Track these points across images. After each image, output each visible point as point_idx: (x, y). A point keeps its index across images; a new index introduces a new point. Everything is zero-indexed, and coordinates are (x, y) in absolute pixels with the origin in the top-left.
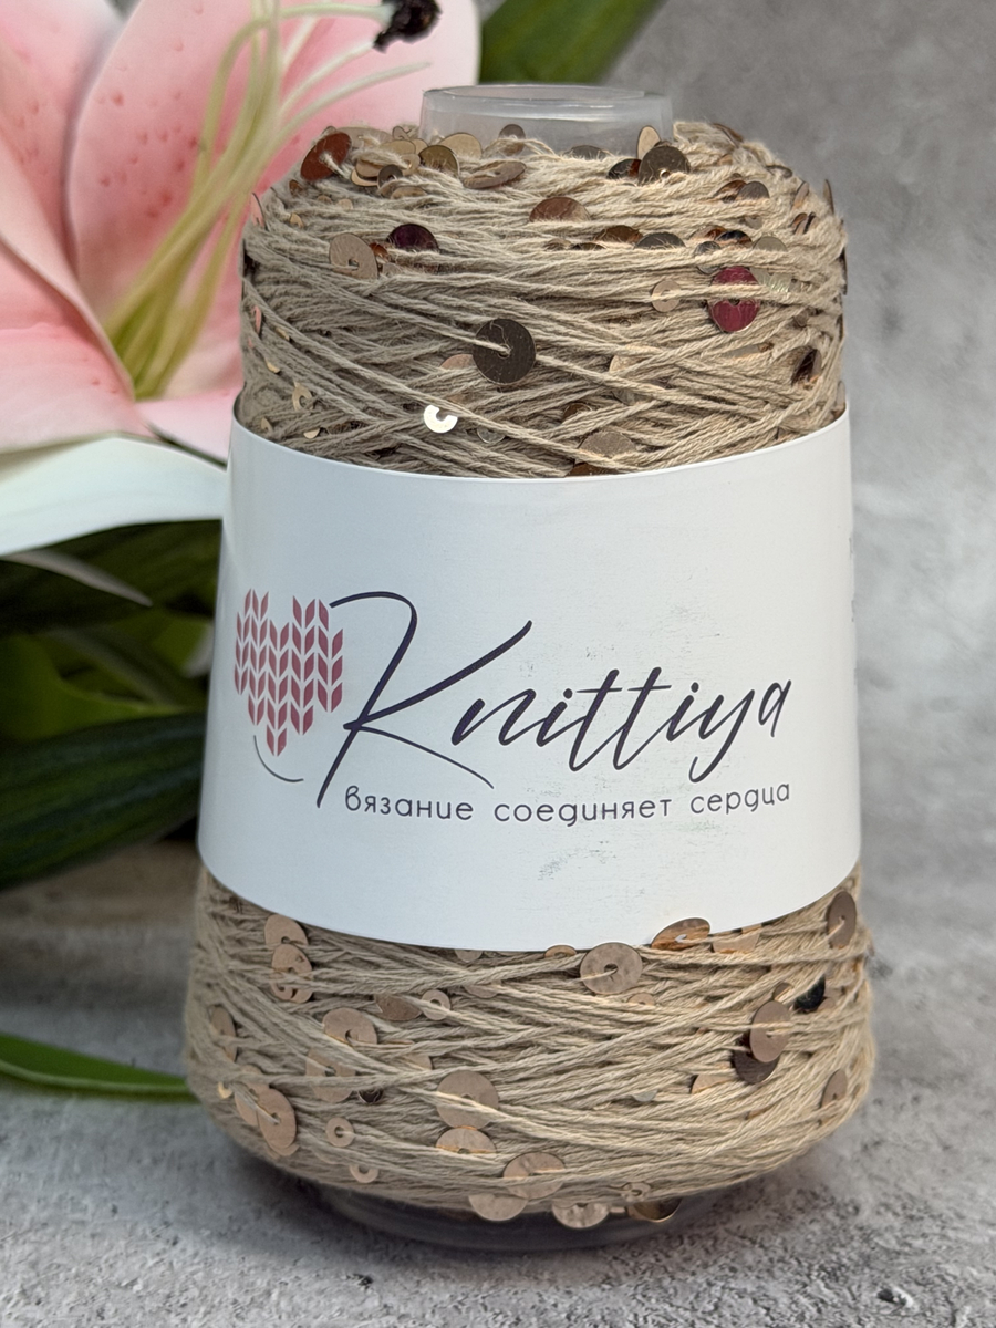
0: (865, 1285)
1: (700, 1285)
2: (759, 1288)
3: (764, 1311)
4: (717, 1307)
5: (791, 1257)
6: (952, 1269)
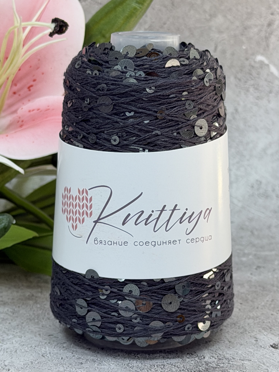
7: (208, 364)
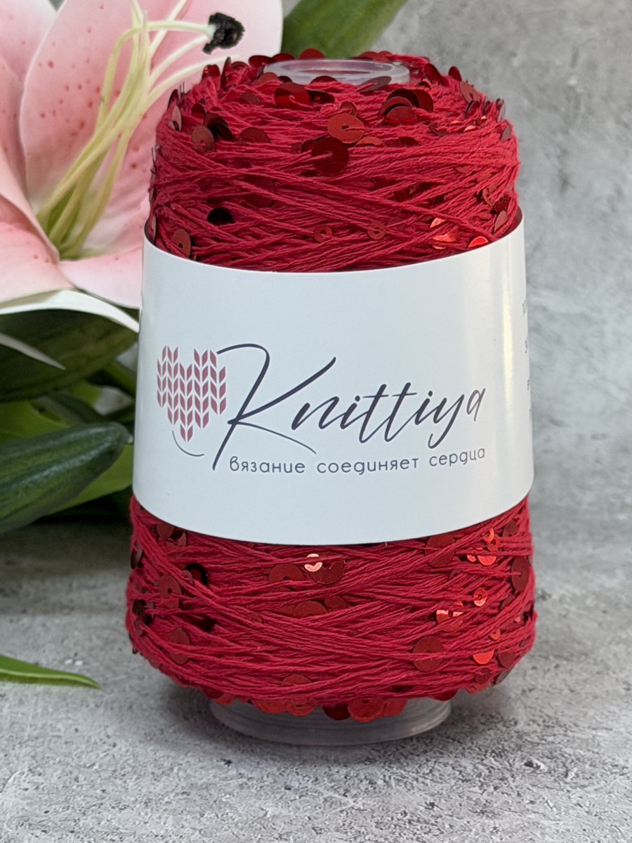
0: (517, 760)
1: (422, 761)
2: (456, 761)
3: (458, 773)
4: (431, 771)
5: (476, 746)
6: (569, 751)
7: (522, 735)
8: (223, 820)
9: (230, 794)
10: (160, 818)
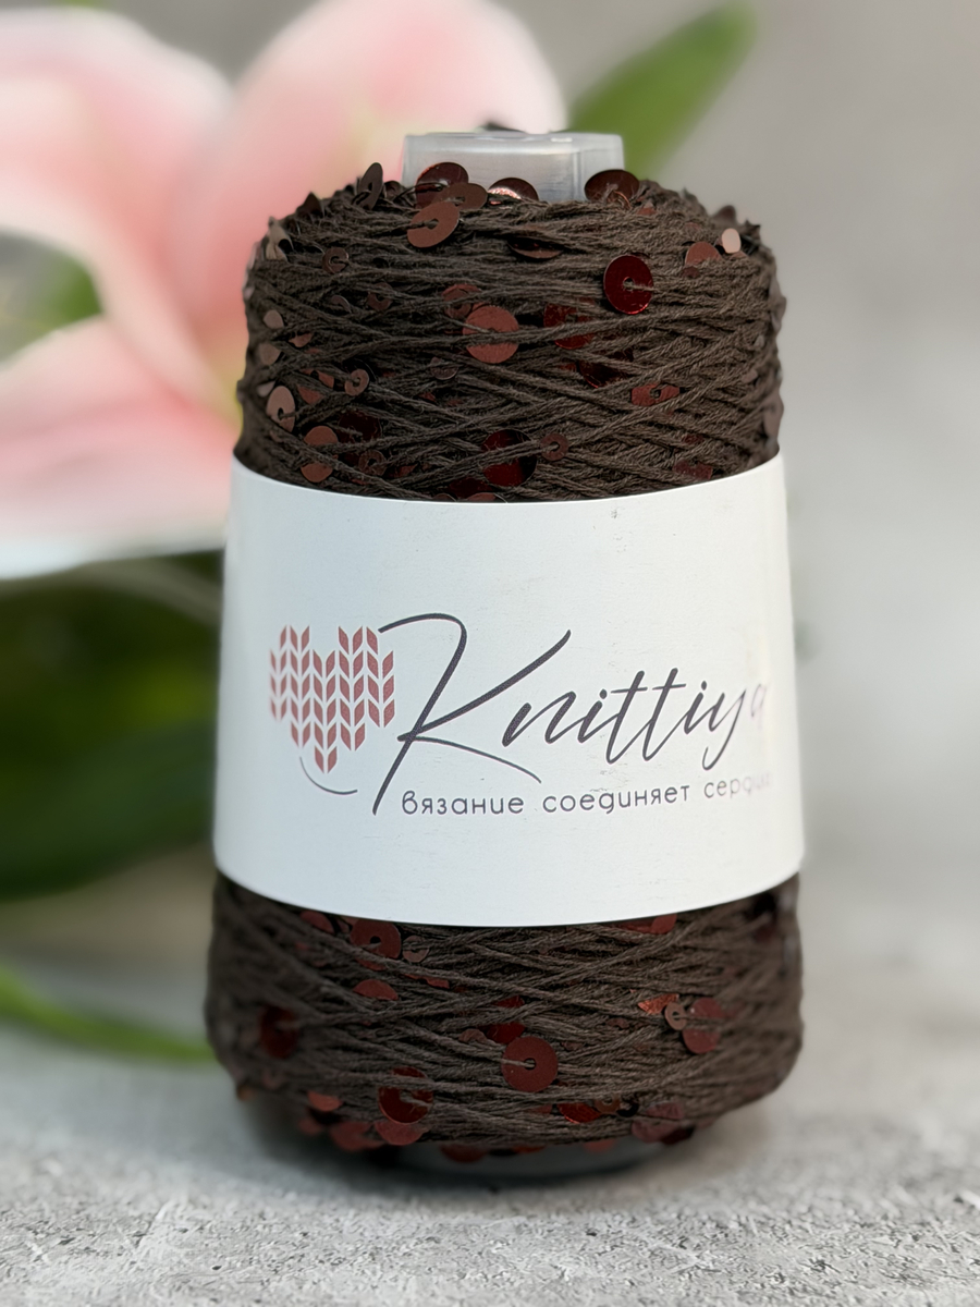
0: (940, 1192)
2: (846, 1194)
3: (852, 1213)
4: (809, 1210)
8: (495, 1284)
9: (502, 1242)
10: (396, 1279)
